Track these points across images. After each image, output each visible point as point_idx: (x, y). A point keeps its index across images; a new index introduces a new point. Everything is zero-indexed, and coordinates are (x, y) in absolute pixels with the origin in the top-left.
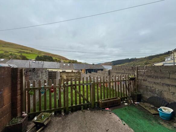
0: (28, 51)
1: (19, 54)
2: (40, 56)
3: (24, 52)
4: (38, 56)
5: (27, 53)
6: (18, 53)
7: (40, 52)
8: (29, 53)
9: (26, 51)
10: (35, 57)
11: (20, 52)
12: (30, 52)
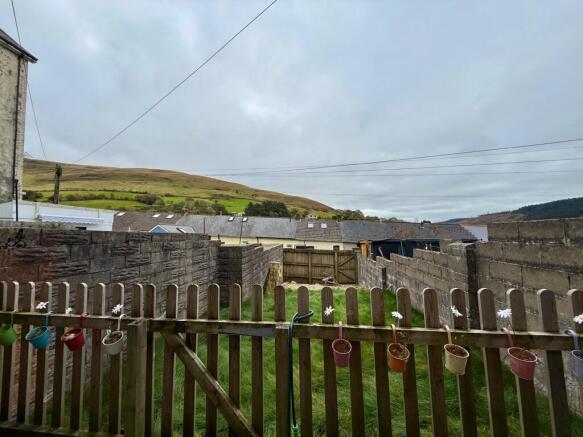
0: (230, 193)
1: (212, 202)
2: (254, 203)
3: (222, 196)
4: (251, 204)
5: (228, 198)
6: (211, 199)
7: (256, 193)
8: (233, 197)
9: (225, 193)
10: (244, 208)
11: (214, 197)
12: (235, 195)
